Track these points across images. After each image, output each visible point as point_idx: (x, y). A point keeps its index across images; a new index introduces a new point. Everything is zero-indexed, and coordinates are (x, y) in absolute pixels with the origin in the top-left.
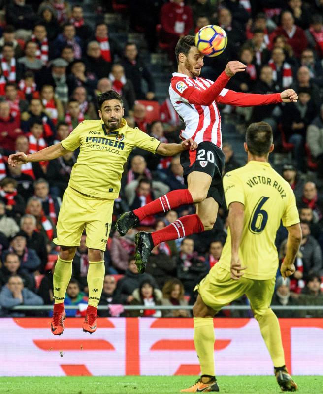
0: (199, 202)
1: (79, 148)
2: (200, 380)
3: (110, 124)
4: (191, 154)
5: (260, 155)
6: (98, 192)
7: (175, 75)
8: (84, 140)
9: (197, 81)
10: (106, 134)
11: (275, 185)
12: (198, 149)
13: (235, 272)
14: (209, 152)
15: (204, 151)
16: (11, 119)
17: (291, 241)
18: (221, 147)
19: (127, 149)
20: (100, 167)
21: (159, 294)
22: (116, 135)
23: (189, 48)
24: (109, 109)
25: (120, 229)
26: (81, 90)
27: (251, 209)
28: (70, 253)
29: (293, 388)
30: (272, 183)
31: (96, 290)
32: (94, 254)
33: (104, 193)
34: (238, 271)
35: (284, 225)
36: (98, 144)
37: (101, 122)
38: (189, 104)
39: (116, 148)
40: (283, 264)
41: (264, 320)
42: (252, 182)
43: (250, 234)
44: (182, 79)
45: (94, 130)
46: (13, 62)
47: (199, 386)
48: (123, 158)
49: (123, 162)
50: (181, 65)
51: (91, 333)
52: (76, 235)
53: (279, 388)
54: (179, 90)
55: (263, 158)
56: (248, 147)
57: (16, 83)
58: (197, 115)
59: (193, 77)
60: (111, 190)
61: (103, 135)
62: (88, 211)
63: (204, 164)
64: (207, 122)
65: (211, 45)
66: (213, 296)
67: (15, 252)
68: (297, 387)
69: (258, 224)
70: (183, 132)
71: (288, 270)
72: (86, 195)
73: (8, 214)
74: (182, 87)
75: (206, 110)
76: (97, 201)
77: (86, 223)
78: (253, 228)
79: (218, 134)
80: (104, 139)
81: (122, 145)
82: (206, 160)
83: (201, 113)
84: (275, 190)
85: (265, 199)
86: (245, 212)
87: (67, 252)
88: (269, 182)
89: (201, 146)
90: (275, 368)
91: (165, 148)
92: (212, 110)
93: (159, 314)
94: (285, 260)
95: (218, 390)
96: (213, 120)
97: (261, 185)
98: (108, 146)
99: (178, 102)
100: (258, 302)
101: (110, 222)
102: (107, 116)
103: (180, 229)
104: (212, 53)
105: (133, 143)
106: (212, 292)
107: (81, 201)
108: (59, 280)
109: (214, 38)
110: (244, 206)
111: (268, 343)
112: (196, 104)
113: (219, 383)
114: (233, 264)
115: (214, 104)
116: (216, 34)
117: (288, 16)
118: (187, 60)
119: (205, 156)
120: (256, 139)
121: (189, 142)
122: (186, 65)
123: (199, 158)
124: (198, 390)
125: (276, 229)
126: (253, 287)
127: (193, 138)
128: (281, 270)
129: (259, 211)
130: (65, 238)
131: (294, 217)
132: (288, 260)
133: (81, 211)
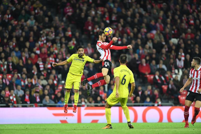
0: (105, 76)
1: (72, 62)
2: (107, 126)
3: (80, 55)
4: (103, 63)
5: (124, 63)
6: (77, 74)
7: (98, 41)
8: (73, 59)
9: (104, 43)
10: (79, 58)
11: (128, 72)
12: (104, 62)
13: (117, 96)
14: (108, 63)
15: (106, 62)
16: (45, 53)
17: (132, 87)
18: (111, 61)
19: (85, 62)
20: (77, 67)
21: (86, 100)
22: (82, 58)
23: (102, 34)
24: (80, 51)
25: (83, 84)
26: (64, 45)
27: (121, 78)
28: (69, 90)
29: (133, 128)
30: (127, 71)
31: (76, 101)
32: (76, 91)
33: (79, 74)
34: (118, 96)
35: (130, 82)
36: (77, 60)
37: (78, 54)
38: (102, 49)
39: (82, 62)
40: (130, 93)
41: (125, 109)
42: (122, 71)
43: (121, 85)
44: (100, 42)
45: (76, 57)
46: (45, 38)
47: (107, 127)
48: (84, 64)
49: (84, 65)
50: (100, 39)
51: (75, 112)
52: (71, 86)
53: (129, 128)
54: (99, 45)
55: (125, 64)
56: (120, 61)
57: (46, 43)
58: (104, 52)
59: (103, 42)
60: (80, 73)
61: (78, 58)
62: (74, 79)
63: (106, 66)
64: (107, 54)
65: (108, 33)
66: (111, 102)
67: (47, 89)
68: (134, 127)
69: (123, 82)
70: (100, 57)
71: (131, 95)
72: (74, 75)
73: (45, 79)
74: (100, 45)
75: (107, 51)
76: (77, 76)
77: (74, 82)
78: (122, 84)
79: (110, 58)
80: (79, 59)
81: (83, 61)
82: (107, 65)
83: (105, 52)
84: (128, 73)
85: (125, 76)
86: (120, 79)
87: (68, 90)
88: (126, 71)
89: (105, 61)
90: (128, 122)
91: (96, 61)
92: (108, 51)
93: (86, 106)
94: (130, 92)
95: (112, 128)
96: (109, 54)
97: (124, 72)
98: (80, 61)
99: (99, 49)
100: (123, 104)
101: (80, 82)
102: (80, 53)
103: (100, 84)
104: (109, 35)
105: (87, 60)
106: (110, 101)
107: (72, 76)
108: (66, 98)
109: (109, 31)
110: (119, 78)
111: (126, 115)
112: (104, 49)
113: (112, 126)
114: (117, 93)
115: (109, 49)
116: (110, 29)
117: (119, 25)
118: (101, 37)
119: (107, 64)
120: (123, 59)
121: (102, 60)
122: (101, 39)
123: (105, 64)
124: (106, 128)
125: (128, 84)
126: (122, 100)
127: (103, 59)
128: (129, 95)
129: (123, 79)
130: (68, 86)
131: (133, 81)
132: (131, 92)
133: (72, 79)
